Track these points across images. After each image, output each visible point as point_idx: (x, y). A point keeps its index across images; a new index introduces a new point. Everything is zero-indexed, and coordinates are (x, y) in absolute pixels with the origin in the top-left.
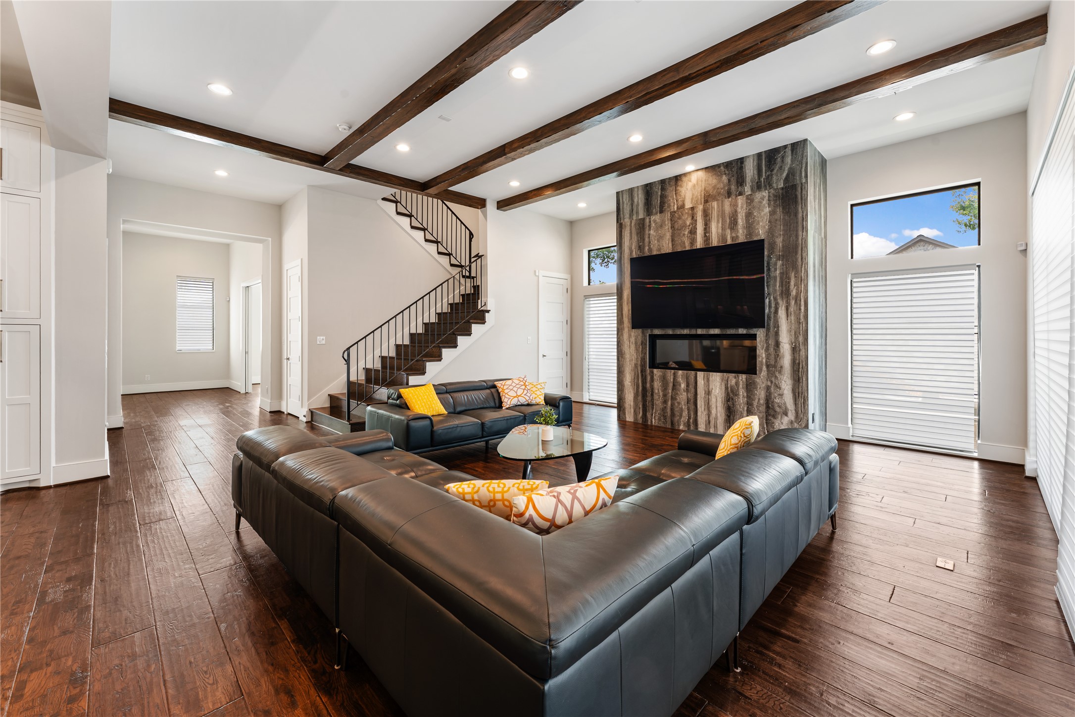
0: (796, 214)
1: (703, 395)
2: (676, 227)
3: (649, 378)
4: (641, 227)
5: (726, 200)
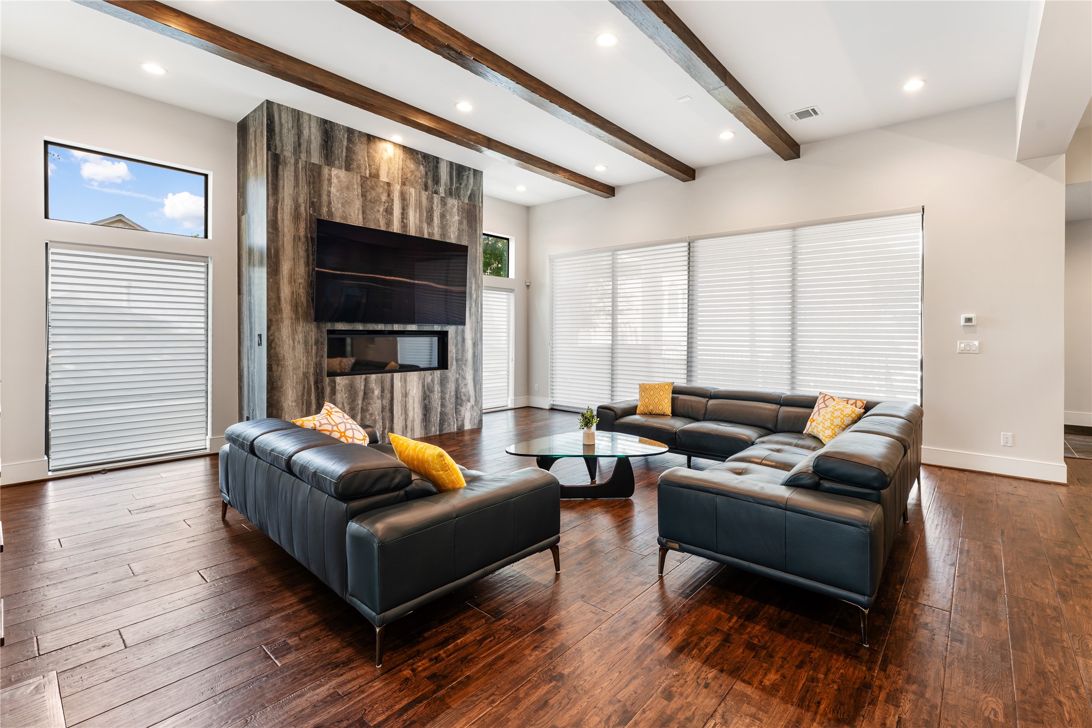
1: (400, 398)
3: (327, 390)
5: (423, 192)
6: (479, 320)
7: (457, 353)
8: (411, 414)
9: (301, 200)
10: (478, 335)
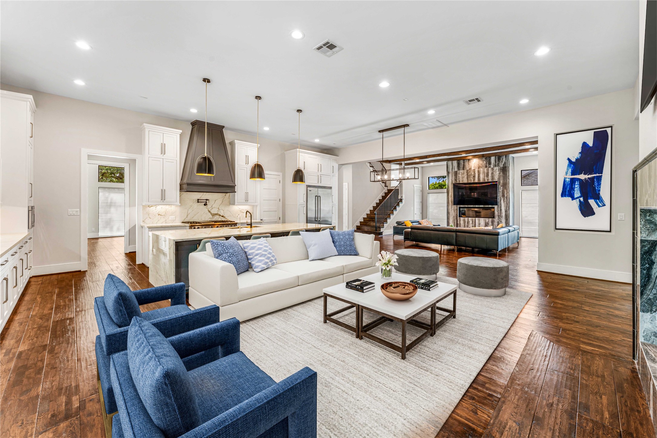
0: (506, 175)
2: (469, 174)
3: (459, 220)
4: (456, 174)
5: (485, 168)
6: (508, 203)
7: (498, 214)
10: (508, 208)
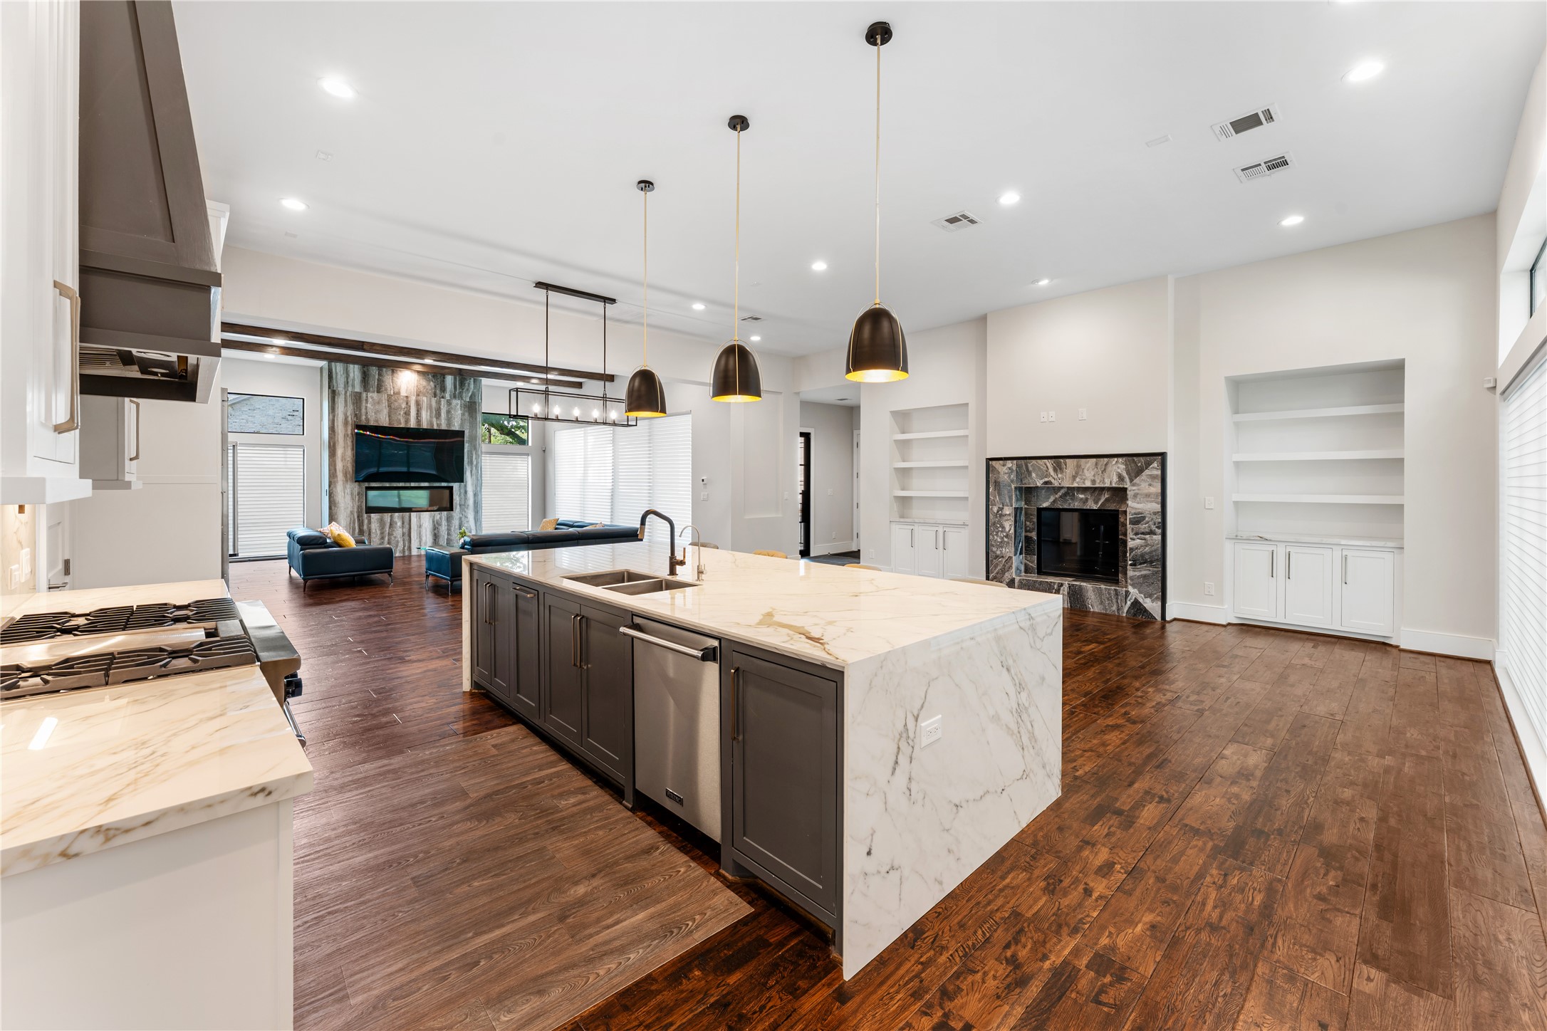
0: (476, 419)
1: (416, 528)
2: (393, 407)
3: (366, 522)
5: (433, 398)
6: (477, 479)
7: (460, 501)
8: (424, 539)
9: (349, 414)
10: (478, 489)
